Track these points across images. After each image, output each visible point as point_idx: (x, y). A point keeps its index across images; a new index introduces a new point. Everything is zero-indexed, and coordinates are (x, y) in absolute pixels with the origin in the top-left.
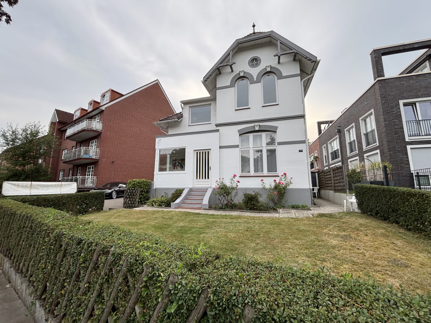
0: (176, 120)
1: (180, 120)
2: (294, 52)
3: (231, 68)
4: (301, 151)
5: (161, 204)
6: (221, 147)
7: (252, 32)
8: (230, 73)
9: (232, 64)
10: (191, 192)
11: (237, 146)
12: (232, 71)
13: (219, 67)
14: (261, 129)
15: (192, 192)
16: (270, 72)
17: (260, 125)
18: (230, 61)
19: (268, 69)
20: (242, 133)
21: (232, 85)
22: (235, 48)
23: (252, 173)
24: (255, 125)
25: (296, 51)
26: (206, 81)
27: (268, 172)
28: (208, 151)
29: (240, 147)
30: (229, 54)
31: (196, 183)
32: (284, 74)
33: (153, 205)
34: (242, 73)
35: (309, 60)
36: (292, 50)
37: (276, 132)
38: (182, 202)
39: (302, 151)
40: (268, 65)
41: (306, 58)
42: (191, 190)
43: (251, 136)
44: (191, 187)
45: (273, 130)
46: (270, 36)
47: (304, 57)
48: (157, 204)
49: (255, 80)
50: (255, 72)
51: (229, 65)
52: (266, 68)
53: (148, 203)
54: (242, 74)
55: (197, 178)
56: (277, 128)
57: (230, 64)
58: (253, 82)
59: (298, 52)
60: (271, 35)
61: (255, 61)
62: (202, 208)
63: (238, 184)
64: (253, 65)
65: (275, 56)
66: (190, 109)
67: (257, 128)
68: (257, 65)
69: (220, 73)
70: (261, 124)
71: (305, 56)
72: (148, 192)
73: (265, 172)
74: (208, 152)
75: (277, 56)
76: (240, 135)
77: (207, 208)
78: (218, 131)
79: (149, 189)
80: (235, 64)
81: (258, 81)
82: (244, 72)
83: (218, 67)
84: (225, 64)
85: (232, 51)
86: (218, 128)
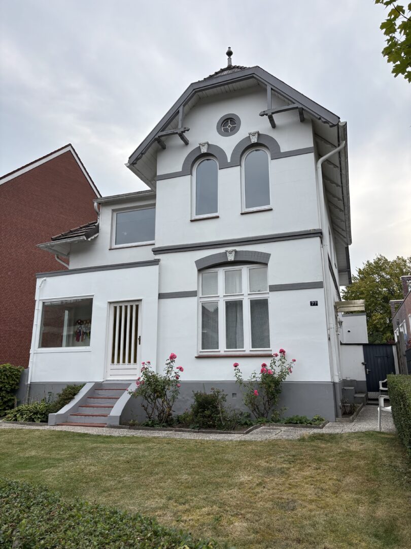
0: (81, 238)
1: (93, 237)
2: (297, 108)
3: (183, 138)
4: (314, 304)
5: (33, 417)
6: (161, 296)
7: (225, 66)
8: (182, 147)
9: (184, 132)
10: (96, 391)
11: (193, 294)
12: (187, 143)
13: (159, 137)
14: (238, 259)
15: (100, 392)
16: (257, 144)
17: (236, 252)
18: (180, 126)
19: (254, 140)
20: (204, 268)
21: (187, 171)
22: (189, 100)
23: (222, 348)
24: (227, 251)
25: (300, 106)
26: (135, 163)
27: (253, 347)
28: (137, 303)
29: (201, 296)
30: (178, 112)
31: (110, 372)
32: (284, 149)
33: (16, 420)
34: (203, 148)
35: (325, 122)
36: (294, 103)
37: (266, 264)
38: (74, 412)
39: (317, 305)
40: (253, 130)
41: (320, 119)
42: (98, 387)
43: (221, 272)
44: (99, 379)
45: (261, 261)
46: (253, 77)
47: (317, 118)
48: (25, 416)
49: (229, 160)
50: (228, 144)
51: (177, 133)
52: (249, 137)
53: (9, 415)
54: (204, 150)
55: (113, 362)
56: (268, 256)
57: (179, 132)
58: (225, 165)
59: (304, 107)
60: (254, 75)
61: (229, 124)
62: (106, 424)
63: (180, 373)
64: (226, 130)
65: (262, 115)
66: (115, 214)
67: (231, 258)
68: (234, 130)
69: (164, 148)
70: (238, 249)
71: (316, 115)
72: (14, 391)
73: (247, 347)
74: (137, 306)
75: (266, 115)
76: (200, 271)
77: (117, 423)
78: (156, 262)
79: (17, 384)
80: (188, 130)
81: (236, 162)
82: (209, 145)
83: (157, 137)
84: (169, 132)
85: (184, 106)
86: (157, 257)
